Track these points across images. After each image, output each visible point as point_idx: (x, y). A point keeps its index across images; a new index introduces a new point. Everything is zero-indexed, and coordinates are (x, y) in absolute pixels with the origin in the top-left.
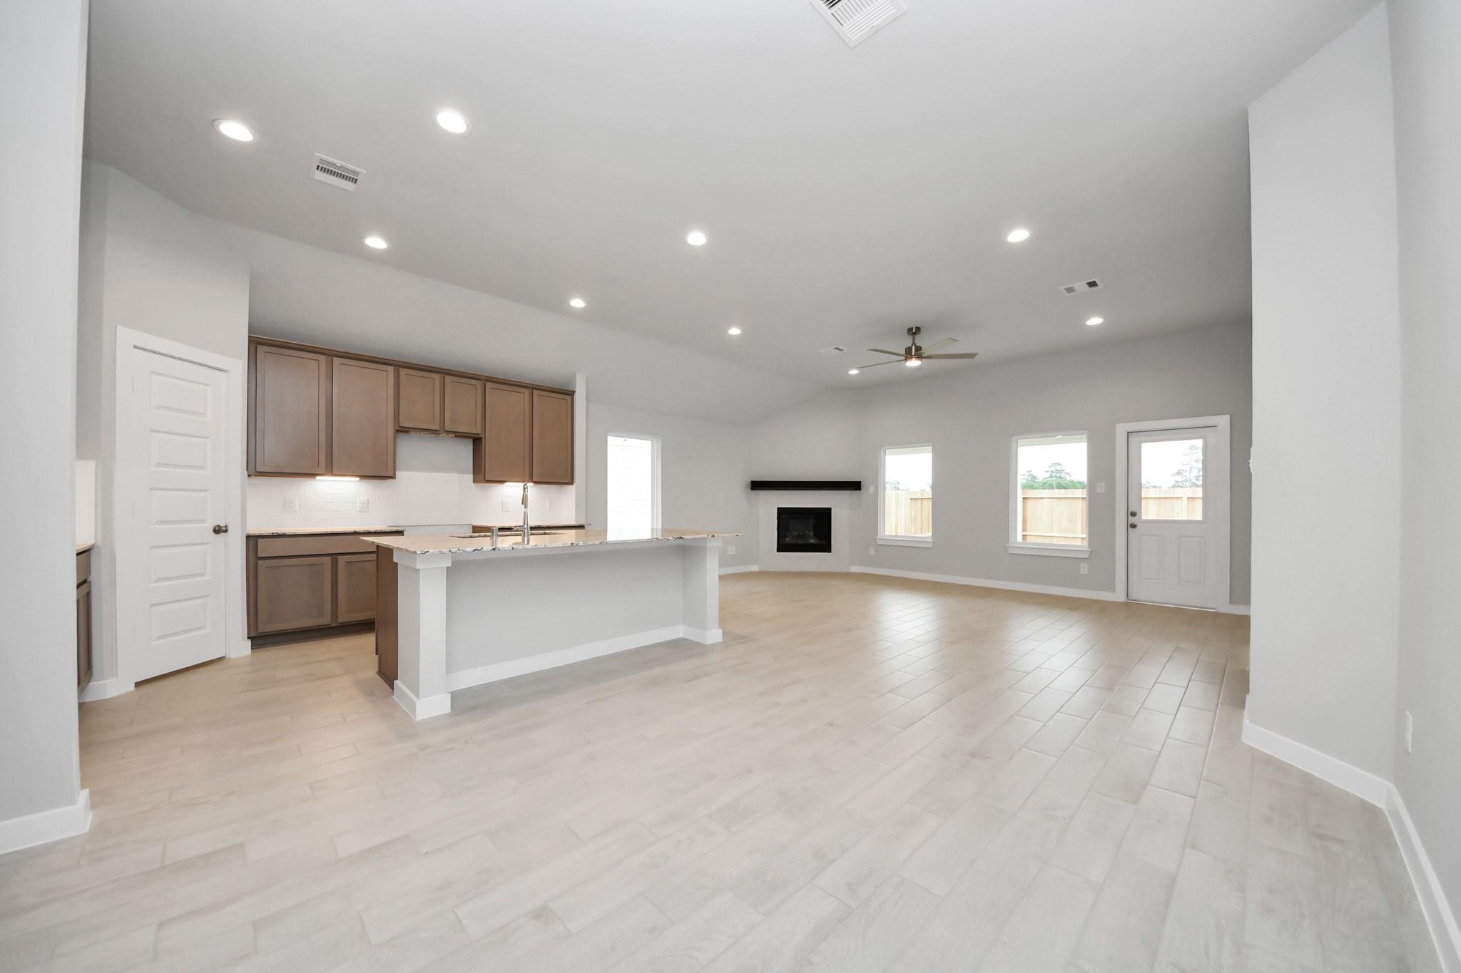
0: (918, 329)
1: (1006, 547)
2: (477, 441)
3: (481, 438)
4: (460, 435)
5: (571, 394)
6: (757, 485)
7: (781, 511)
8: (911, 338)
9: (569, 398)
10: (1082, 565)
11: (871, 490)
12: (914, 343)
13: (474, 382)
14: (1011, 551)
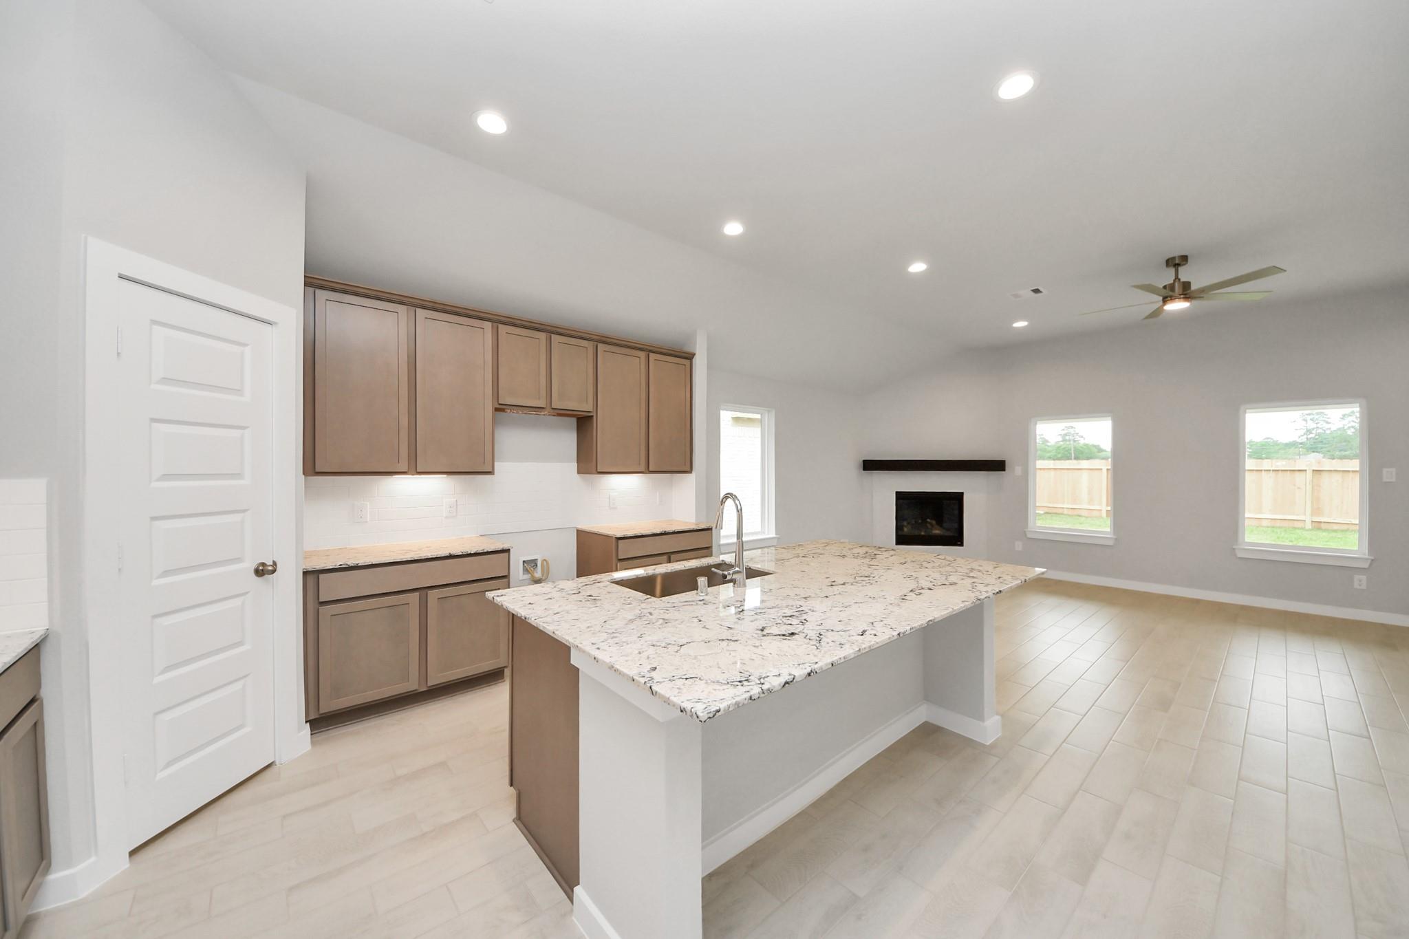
0: (1185, 259)
1: (1234, 549)
2: (584, 423)
3: (592, 416)
4: (562, 413)
5: (690, 357)
6: (870, 465)
7: (901, 496)
8: (1172, 271)
9: (687, 362)
10: (1357, 577)
11: (1018, 471)
12: (1177, 278)
13: (585, 343)
14: (1240, 555)
